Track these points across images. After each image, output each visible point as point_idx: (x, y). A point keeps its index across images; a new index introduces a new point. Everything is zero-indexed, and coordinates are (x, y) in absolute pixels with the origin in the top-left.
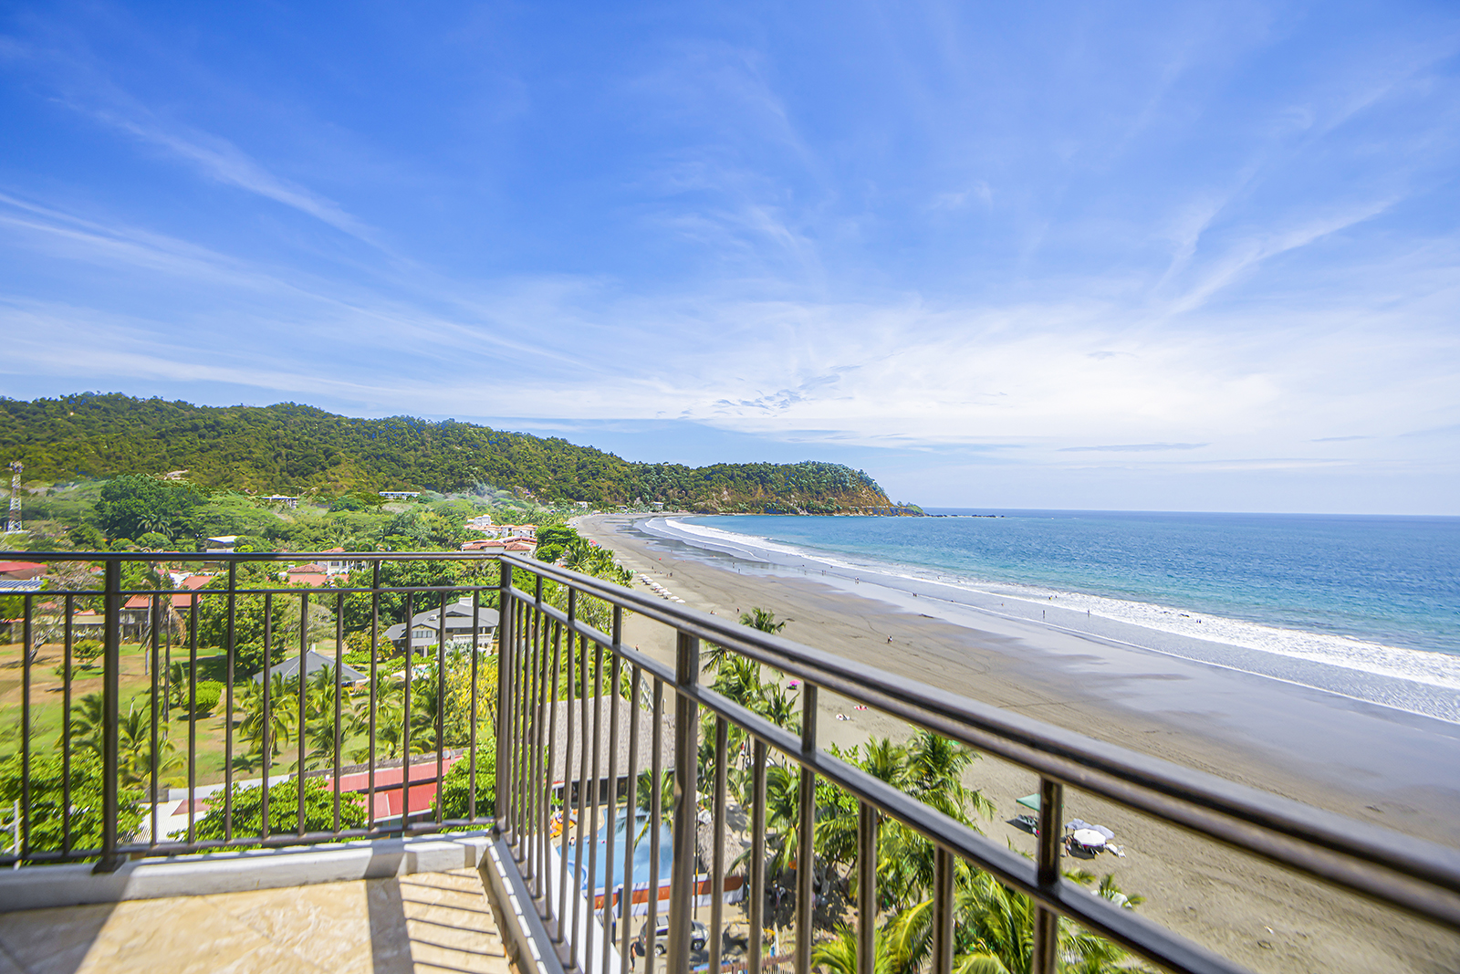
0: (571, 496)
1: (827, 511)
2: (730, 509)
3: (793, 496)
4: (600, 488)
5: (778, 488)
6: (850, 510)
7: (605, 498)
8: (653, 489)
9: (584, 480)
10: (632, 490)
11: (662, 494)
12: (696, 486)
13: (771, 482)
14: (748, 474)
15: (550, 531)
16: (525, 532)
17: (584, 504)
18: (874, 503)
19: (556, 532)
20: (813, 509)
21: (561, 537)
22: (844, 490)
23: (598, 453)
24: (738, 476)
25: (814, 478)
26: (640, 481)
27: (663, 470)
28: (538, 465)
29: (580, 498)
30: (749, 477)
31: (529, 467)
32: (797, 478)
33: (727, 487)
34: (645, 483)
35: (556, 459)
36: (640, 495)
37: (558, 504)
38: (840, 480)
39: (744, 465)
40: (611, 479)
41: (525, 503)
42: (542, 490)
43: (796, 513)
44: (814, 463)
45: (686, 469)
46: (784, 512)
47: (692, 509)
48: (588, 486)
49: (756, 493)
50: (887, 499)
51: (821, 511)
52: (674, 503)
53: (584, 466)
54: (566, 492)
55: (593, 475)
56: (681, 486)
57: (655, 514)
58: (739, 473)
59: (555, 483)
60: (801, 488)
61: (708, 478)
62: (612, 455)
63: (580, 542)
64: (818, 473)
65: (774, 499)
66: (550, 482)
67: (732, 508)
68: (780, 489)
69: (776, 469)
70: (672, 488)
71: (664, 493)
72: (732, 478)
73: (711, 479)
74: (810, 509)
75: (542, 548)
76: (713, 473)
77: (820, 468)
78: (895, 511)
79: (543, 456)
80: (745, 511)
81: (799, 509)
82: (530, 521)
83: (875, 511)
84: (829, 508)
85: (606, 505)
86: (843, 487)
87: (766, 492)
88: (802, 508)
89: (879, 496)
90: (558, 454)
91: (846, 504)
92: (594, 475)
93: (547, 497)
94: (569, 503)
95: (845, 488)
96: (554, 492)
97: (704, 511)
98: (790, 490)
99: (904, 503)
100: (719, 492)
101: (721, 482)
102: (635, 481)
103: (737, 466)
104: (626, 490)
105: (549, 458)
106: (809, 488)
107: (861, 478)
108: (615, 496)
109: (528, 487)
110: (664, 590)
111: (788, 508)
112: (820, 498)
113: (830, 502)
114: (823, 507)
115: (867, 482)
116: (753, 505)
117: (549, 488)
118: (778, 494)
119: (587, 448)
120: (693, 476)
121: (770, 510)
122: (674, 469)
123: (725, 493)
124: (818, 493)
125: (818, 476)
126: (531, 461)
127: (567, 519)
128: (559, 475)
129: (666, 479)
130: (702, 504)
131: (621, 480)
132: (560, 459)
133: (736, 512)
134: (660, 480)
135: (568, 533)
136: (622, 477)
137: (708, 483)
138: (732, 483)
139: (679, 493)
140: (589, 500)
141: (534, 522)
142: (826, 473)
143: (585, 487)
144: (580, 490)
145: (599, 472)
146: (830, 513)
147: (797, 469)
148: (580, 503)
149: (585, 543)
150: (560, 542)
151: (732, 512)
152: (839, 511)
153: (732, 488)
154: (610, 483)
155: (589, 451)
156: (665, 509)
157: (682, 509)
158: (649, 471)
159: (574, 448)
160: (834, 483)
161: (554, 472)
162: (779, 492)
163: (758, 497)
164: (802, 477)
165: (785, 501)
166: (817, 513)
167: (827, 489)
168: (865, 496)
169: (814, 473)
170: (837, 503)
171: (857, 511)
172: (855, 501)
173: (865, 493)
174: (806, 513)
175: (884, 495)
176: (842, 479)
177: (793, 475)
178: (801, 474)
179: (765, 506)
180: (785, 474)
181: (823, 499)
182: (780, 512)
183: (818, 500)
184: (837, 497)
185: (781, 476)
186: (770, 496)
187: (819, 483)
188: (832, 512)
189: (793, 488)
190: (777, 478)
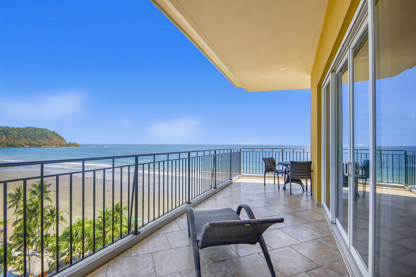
1: (39, 145)
3: (21, 140)
5: (14, 137)
6: (49, 145)
13: (10, 134)
18: (59, 142)
22: (46, 138)
25: (32, 133)
32: (24, 133)
38: (45, 134)
44: (32, 128)
46: (18, 146)
50: (65, 141)
51: (36, 146)
64: (34, 131)
65: (12, 141)
68: (15, 137)
69: (13, 129)
74: (31, 145)
77: (35, 129)
78: (68, 145)
81: (25, 145)
83: (60, 145)
84: (40, 144)
86: (46, 136)
87: (8, 138)
89: (62, 140)
91: (47, 143)
95: (47, 137)
98: (20, 137)
99: (72, 143)
106: (30, 137)
107: (54, 134)
111: (20, 144)
112: (35, 141)
113: (40, 142)
114: (37, 144)
115: (57, 135)
118: (14, 139)
121: (10, 146)
124: (34, 139)
125: (34, 132)
142: (38, 131)
146: (40, 146)
147: (24, 130)
152: (44, 145)
160: (42, 135)
162: (15, 138)
163: (3, 140)
164: (26, 133)
165: (18, 142)
166: (34, 146)
167: (39, 137)
168: (56, 140)
169: (32, 131)
170: (43, 142)
171: (52, 145)
172: (51, 142)
173: (56, 139)
174: (29, 146)
175: (64, 140)
176: (46, 134)
177: (22, 132)
178: (26, 131)
179: (7, 144)
180: (18, 131)
181: (37, 141)
182: (15, 146)
183: (34, 141)
184: (43, 140)
185: (15, 132)
186: (10, 140)
187: (35, 135)
188: (41, 146)
189: (22, 137)
190: (13, 133)
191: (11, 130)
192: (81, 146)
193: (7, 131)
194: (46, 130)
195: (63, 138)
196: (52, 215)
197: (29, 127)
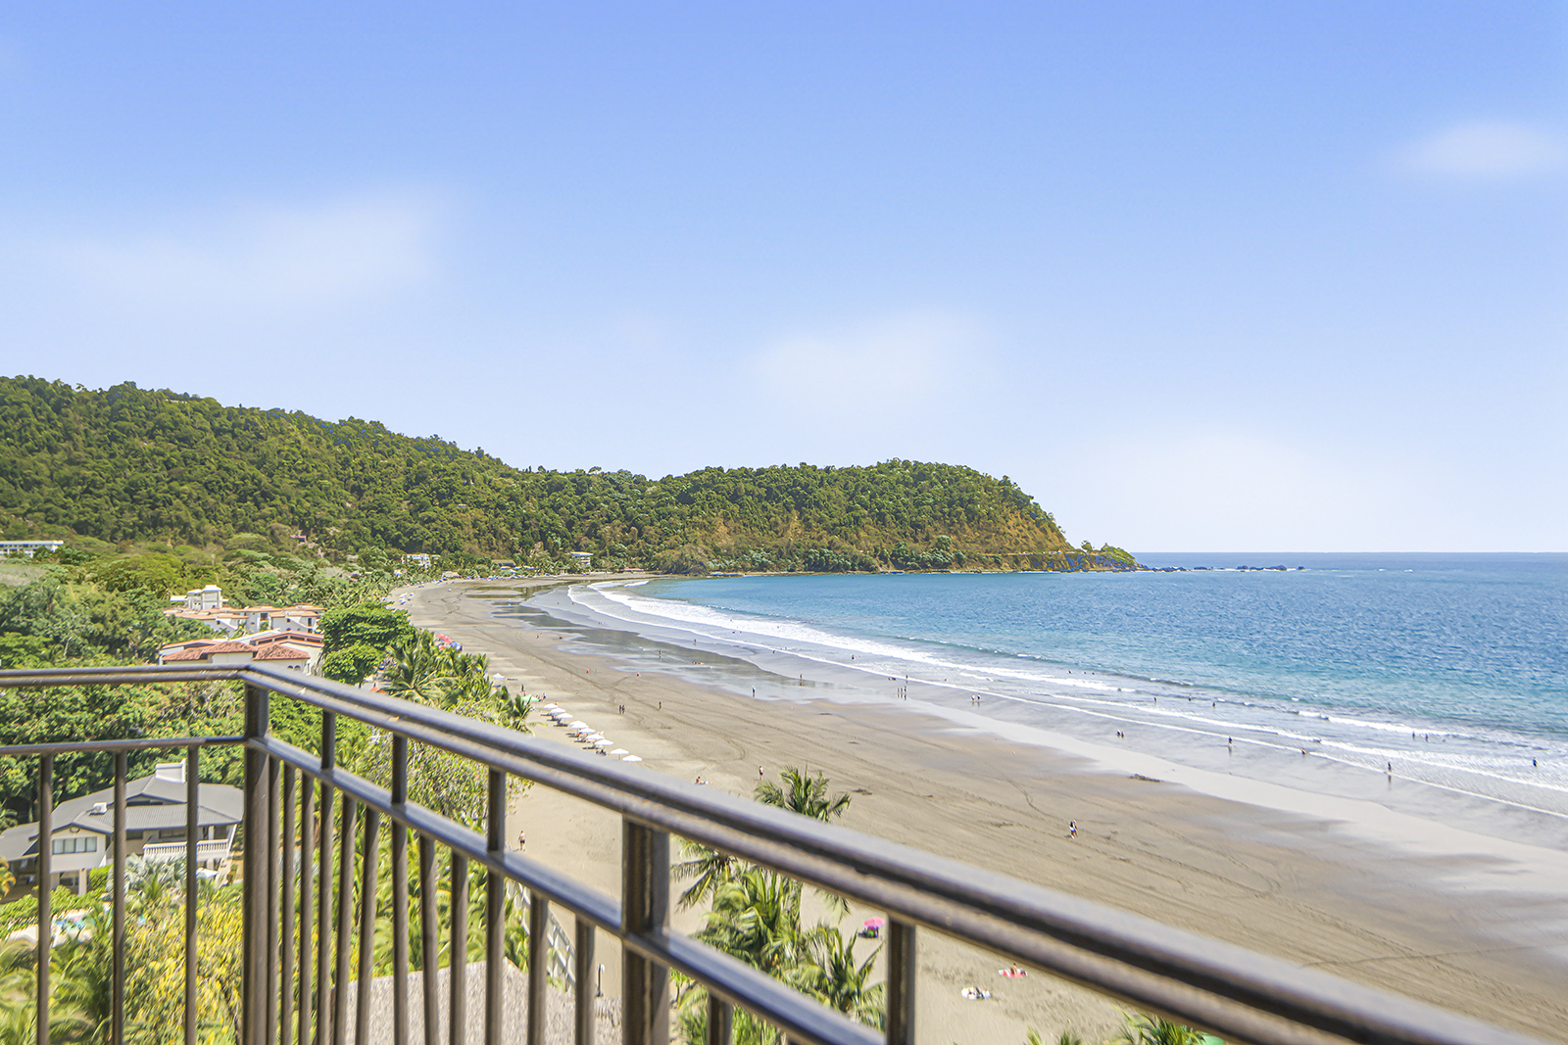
0: (395, 542)
1: (935, 564)
2: (733, 563)
3: (862, 534)
4: (456, 524)
5: (832, 517)
6: (982, 562)
7: (467, 545)
8: (570, 525)
9: (422, 507)
10: (526, 527)
11: (588, 535)
12: (661, 516)
13: (817, 504)
14: (769, 490)
15: (351, 618)
16: (297, 620)
17: (423, 559)
18: (1032, 545)
19: (364, 619)
20: (907, 559)
21: (375, 629)
22: (969, 520)
23: (451, 451)
24: (748, 493)
25: (907, 494)
26: (542, 507)
27: (590, 483)
28: (322, 477)
29: (414, 547)
30: (770, 496)
31: (303, 483)
32: (872, 496)
33: (726, 517)
34: (552, 513)
35: (362, 464)
36: (543, 537)
37: (366, 561)
38: (961, 499)
39: (761, 471)
40: (479, 505)
41: (297, 560)
42: (332, 531)
43: (867, 567)
44: (906, 464)
45: (640, 481)
46: (846, 568)
47: (653, 566)
48: (431, 520)
49: (785, 530)
50: (1060, 536)
51: (923, 565)
52: (613, 553)
53: (421, 478)
54: (384, 532)
55: (440, 496)
56: (628, 518)
57: (575, 577)
58: (750, 487)
59: (360, 517)
60: (881, 517)
61: (685, 498)
62: (480, 453)
63: (415, 640)
64: (915, 485)
65: (825, 541)
66: (348, 513)
67: (736, 562)
68: (836, 520)
69: (828, 476)
70: (609, 521)
71: (592, 532)
72: (734, 497)
73: (691, 502)
74: (902, 562)
75: (334, 654)
76: (696, 488)
77: (920, 474)
78: (1076, 562)
79: (332, 458)
80: (763, 567)
81: (876, 562)
82: (305, 599)
83: (1036, 563)
84: (940, 558)
85: (470, 561)
86: (968, 511)
87: (809, 527)
88: (882, 557)
89: (1044, 531)
90: (365, 454)
91: (976, 549)
92: (443, 497)
93: (343, 545)
94: (390, 557)
95: (972, 516)
96: (359, 534)
97: (679, 569)
98: (857, 519)
99: (1097, 546)
100: (708, 528)
101: (712, 506)
102: (531, 507)
103: (745, 473)
104: (512, 527)
105: (346, 463)
106: (897, 515)
107: (1005, 493)
108: (489, 542)
109: (302, 526)
110: (596, 736)
111: (854, 558)
112: (920, 536)
113: (941, 545)
114: (927, 555)
115: (1019, 502)
116: (780, 555)
117: (347, 526)
118: (831, 531)
119: (427, 441)
120: (654, 496)
121: (819, 566)
122: (615, 482)
123: (723, 529)
124: (915, 525)
125: (914, 491)
126: (306, 470)
127: (387, 592)
128: (368, 499)
129: (596, 503)
130: (674, 555)
131: (502, 507)
132: (367, 466)
133: (745, 569)
134: (583, 506)
135: (389, 621)
136: (504, 500)
137: (686, 509)
138: (736, 508)
139: (624, 531)
140: (433, 550)
141: (319, 597)
142: (932, 484)
143: (424, 523)
144: (414, 530)
145: (453, 489)
146: (942, 566)
147: (873, 480)
148: (415, 557)
149: (427, 641)
150: (373, 639)
151: (736, 569)
152: (959, 561)
153: (737, 520)
154: (478, 513)
155: (433, 447)
156: (595, 565)
157: (632, 564)
158: (560, 487)
159: (399, 441)
160: (950, 505)
161: (358, 491)
162: (835, 525)
163: (790, 537)
164: (882, 494)
165: (846, 545)
166: (914, 568)
167: (935, 518)
168: (1014, 532)
169: (906, 485)
170: (956, 546)
171: (998, 563)
172: (994, 542)
173: (1013, 525)
174: (892, 569)
175: (1054, 529)
176: (966, 496)
177: (864, 491)
178: (880, 488)
179: (805, 556)
180: (845, 487)
181: (927, 539)
182: (837, 568)
183: (916, 541)
184: (956, 533)
185: (837, 491)
186: (816, 535)
187: (917, 504)
188: (946, 565)
189: (864, 517)
190: (829, 497)
191: (821, 485)
192: (1146, 568)
193: (805, 487)
194: (969, 472)
195: (1049, 519)
197: (892, 465)
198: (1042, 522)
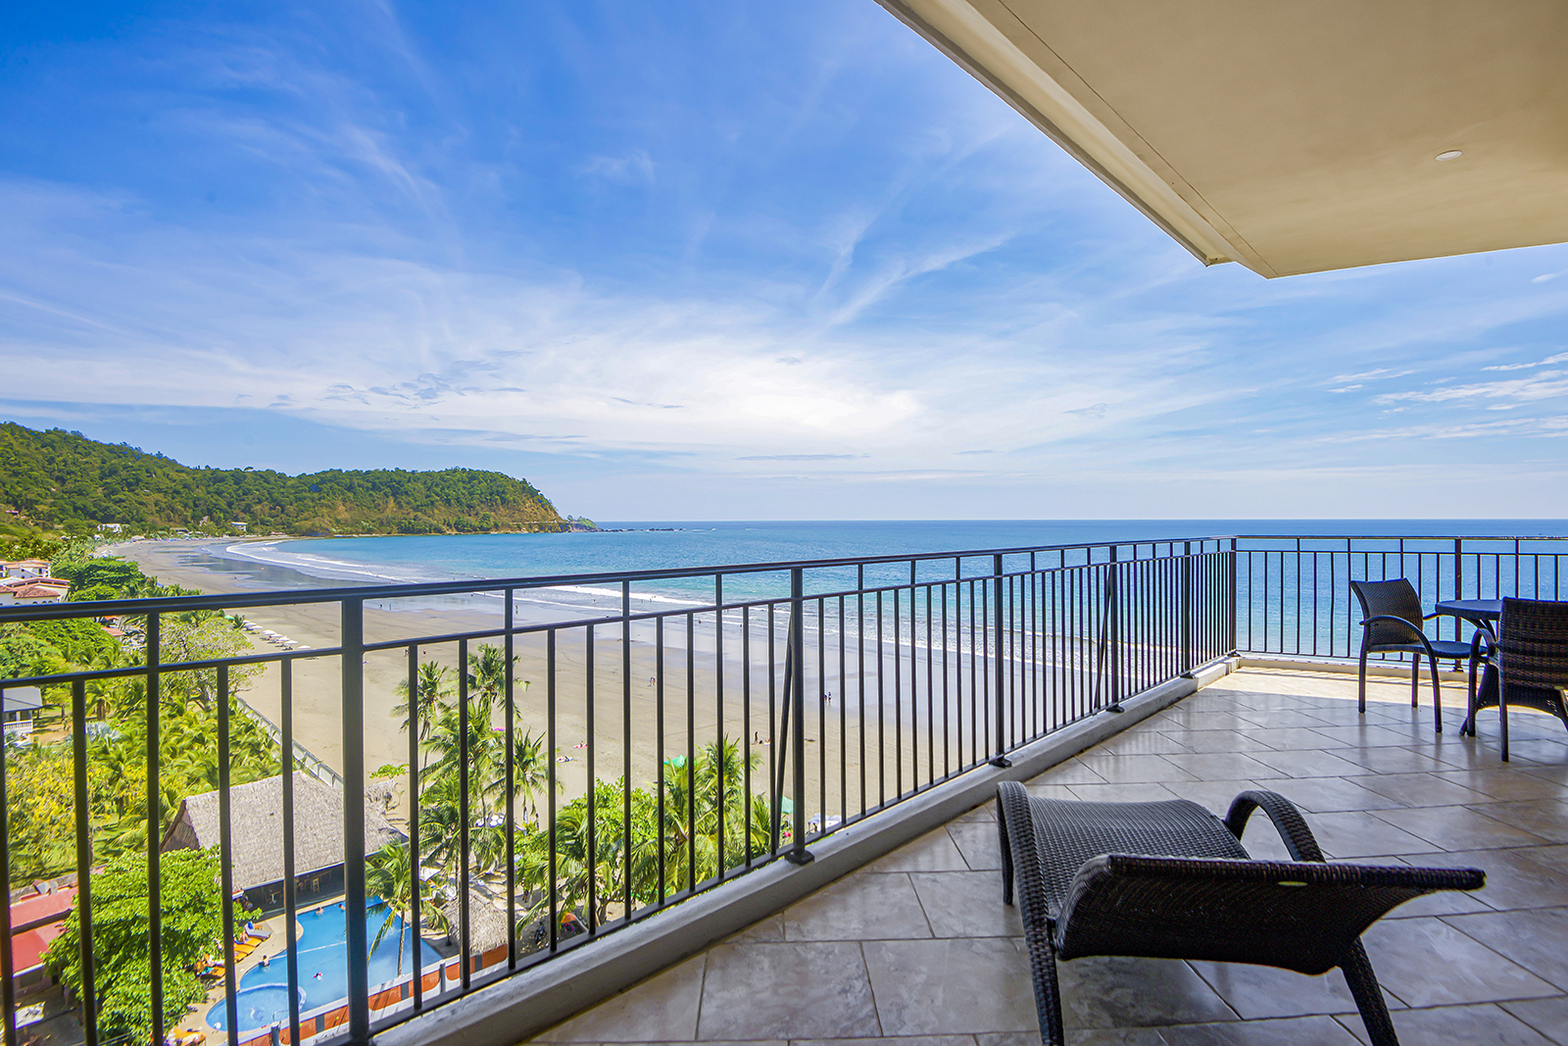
0: (93, 516)
1: (481, 528)
2: (349, 529)
3: (436, 511)
4: (141, 503)
5: (416, 501)
6: (510, 527)
7: (150, 518)
8: (230, 505)
9: (114, 492)
10: (196, 506)
11: (244, 511)
12: (298, 499)
13: (406, 493)
14: (374, 484)
15: (93, 567)
16: (30, 570)
17: (117, 527)
18: (540, 517)
19: (104, 568)
20: (464, 526)
21: (113, 574)
22: (502, 503)
23: (137, 454)
24: (359, 486)
25: (464, 488)
26: (208, 493)
27: (245, 477)
28: (32, 470)
29: (108, 518)
30: (375, 487)
31: (16, 474)
32: (442, 489)
33: (344, 501)
34: (216, 497)
35: (64, 461)
36: (210, 513)
37: (70, 528)
38: (497, 491)
39: (368, 472)
40: (159, 491)
41: (11, 528)
42: (40, 508)
43: (439, 531)
44: (464, 470)
45: (282, 476)
46: (426, 531)
47: (293, 531)
48: (121, 501)
49: (385, 509)
50: (555, 513)
51: (475, 529)
52: (263, 523)
53: (113, 472)
54: (84, 509)
55: (129, 485)
56: (274, 500)
57: (234, 538)
58: (361, 482)
59: (63, 498)
60: (448, 501)
61: (316, 488)
62: (159, 455)
63: (143, 582)
64: (469, 482)
65: (412, 515)
66: (53, 495)
67: (350, 529)
68: (418, 503)
69: (413, 476)
70: (260, 502)
71: (247, 510)
72: (350, 488)
73: (320, 490)
74: (461, 528)
75: (81, 592)
76: (323, 481)
77: (472, 476)
78: (564, 527)
79: (40, 457)
80: (370, 531)
81: (445, 528)
82: (34, 555)
83: (541, 528)
84: (485, 525)
85: (154, 528)
86: (502, 498)
87: (401, 507)
88: (449, 525)
89: (546, 509)
90: (67, 454)
91: (505, 520)
92: (132, 485)
93: (50, 517)
94: (89, 526)
95: (504, 501)
96: (63, 510)
97: (311, 533)
98: (432, 502)
99: (576, 517)
100: (332, 507)
101: (334, 494)
102: (200, 493)
103: (358, 473)
104: (186, 506)
105: (51, 461)
106: (458, 500)
107: (524, 488)
108: (168, 517)
109: (15, 504)
111: (431, 525)
112: (472, 513)
113: (485, 518)
114: (477, 523)
115: (533, 493)
116: (382, 524)
117: (53, 504)
118: (416, 509)
119: (117, 446)
120: (292, 487)
121: (407, 530)
122: (264, 477)
123: (342, 508)
124: (469, 506)
125: (469, 486)
126: (19, 464)
127: (93, 550)
128: (70, 485)
129: (250, 490)
130: (308, 524)
131: (178, 493)
132: (69, 462)
133: (358, 533)
134: (240, 492)
135: (123, 569)
136: (179, 488)
137: (316, 495)
138: (351, 495)
139: (271, 508)
140: (122, 521)
141: (45, 554)
142: (480, 482)
143: (116, 502)
144: (108, 507)
145: (138, 481)
146: (486, 530)
147: (442, 479)
148: (110, 525)
149: (152, 583)
150: (111, 582)
151: (352, 533)
152: (496, 527)
153: (352, 502)
154: (159, 496)
155: (121, 451)
156: (249, 531)
157: (277, 530)
158: (222, 480)
159: (96, 445)
160: (491, 494)
161: (62, 480)
162: (418, 506)
163: (388, 513)
164: (448, 488)
165: (426, 518)
166: (469, 531)
167: (482, 502)
168: (529, 510)
169: (464, 482)
170: (494, 518)
171: (520, 528)
172: (517, 516)
173: (528, 506)
174: (455, 532)
175: (552, 509)
176: (501, 490)
177: (437, 485)
178: (447, 484)
179: (399, 525)
180: (425, 483)
181: (477, 514)
182: (419, 532)
183: (470, 515)
184: (494, 511)
185: (420, 485)
186: (405, 512)
187: (471, 494)
188: (489, 529)
189: (437, 501)
190: (414, 489)
191: (409, 481)
193: (399, 483)
194: (502, 476)
195: (549, 503)
196: (521, 760)
197: (455, 471)
198: (544, 504)
